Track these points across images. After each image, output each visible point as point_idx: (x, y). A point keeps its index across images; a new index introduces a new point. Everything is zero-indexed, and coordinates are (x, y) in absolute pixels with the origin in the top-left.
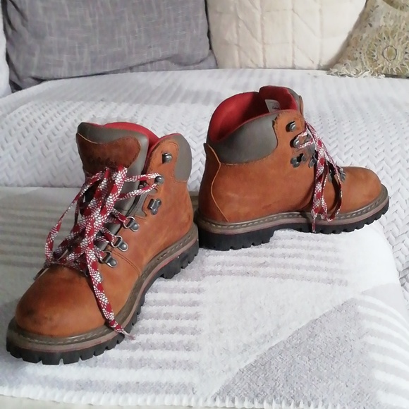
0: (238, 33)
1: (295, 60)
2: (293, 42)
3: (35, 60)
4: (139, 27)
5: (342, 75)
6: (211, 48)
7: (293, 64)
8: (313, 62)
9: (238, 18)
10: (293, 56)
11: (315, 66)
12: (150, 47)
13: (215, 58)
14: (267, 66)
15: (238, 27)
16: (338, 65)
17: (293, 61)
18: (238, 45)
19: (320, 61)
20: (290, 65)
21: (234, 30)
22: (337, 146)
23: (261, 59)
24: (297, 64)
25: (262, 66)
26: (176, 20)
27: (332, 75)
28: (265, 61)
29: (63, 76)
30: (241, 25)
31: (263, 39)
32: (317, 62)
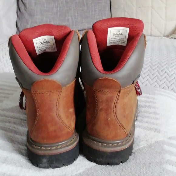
1: (152, 32)
2: (152, 23)
4: (78, 13)
5: (175, 39)
8: (161, 33)
9: (125, 11)
11: (162, 35)
12: (82, 23)
16: (174, 34)
17: (151, 33)
19: (165, 33)
22: (167, 64)
24: (153, 34)
26: (95, 11)
27: (170, 38)
32: (163, 33)
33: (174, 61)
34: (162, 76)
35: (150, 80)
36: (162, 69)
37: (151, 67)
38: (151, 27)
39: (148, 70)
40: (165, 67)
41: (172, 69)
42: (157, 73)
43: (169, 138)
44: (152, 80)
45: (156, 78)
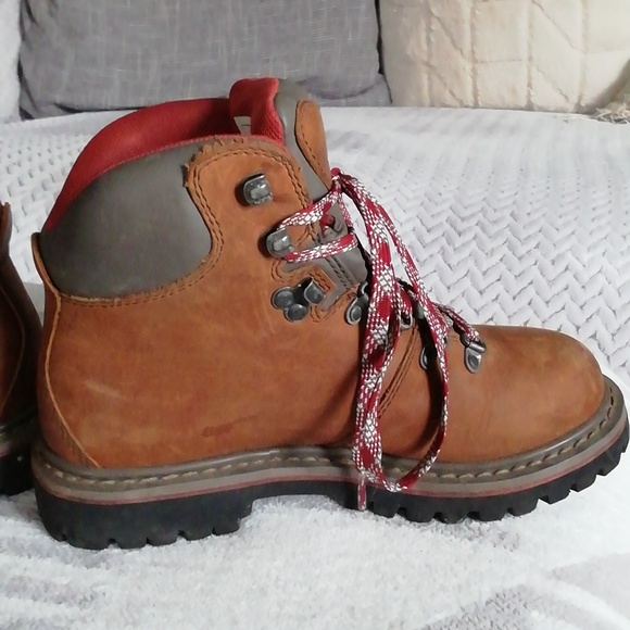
0: (429, 42)
1: (533, 93)
2: (530, 59)
3: (65, 75)
4: (250, 24)
5: (618, 121)
6: (381, 71)
7: (529, 101)
8: (566, 97)
9: (430, 13)
10: (529, 85)
11: (571, 107)
12: (268, 61)
13: (389, 89)
14: (480, 104)
15: (429, 30)
16: (614, 104)
17: (529, 95)
18: (428, 64)
19: (580, 98)
20: (523, 103)
21: (423, 35)
22: (573, 233)
23: (469, 89)
24: (536, 101)
25: (471, 104)
26: (317, 14)
27: (599, 119)
28: (475, 95)
29: (110, 104)
30: (435, 26)
31: (473, 52)
32: (574, 99)
33: (603, 222)
34: (551, 283)
35: (507, 298)
36: (554, 254)
37: (512, 248)
38: (530, 77)
39: (501, 260)
40: (566, 246)
41: (591, 255)
42: (535, 271)
43: (554, 572)
44: (514, 298)
45: (531, 291)
